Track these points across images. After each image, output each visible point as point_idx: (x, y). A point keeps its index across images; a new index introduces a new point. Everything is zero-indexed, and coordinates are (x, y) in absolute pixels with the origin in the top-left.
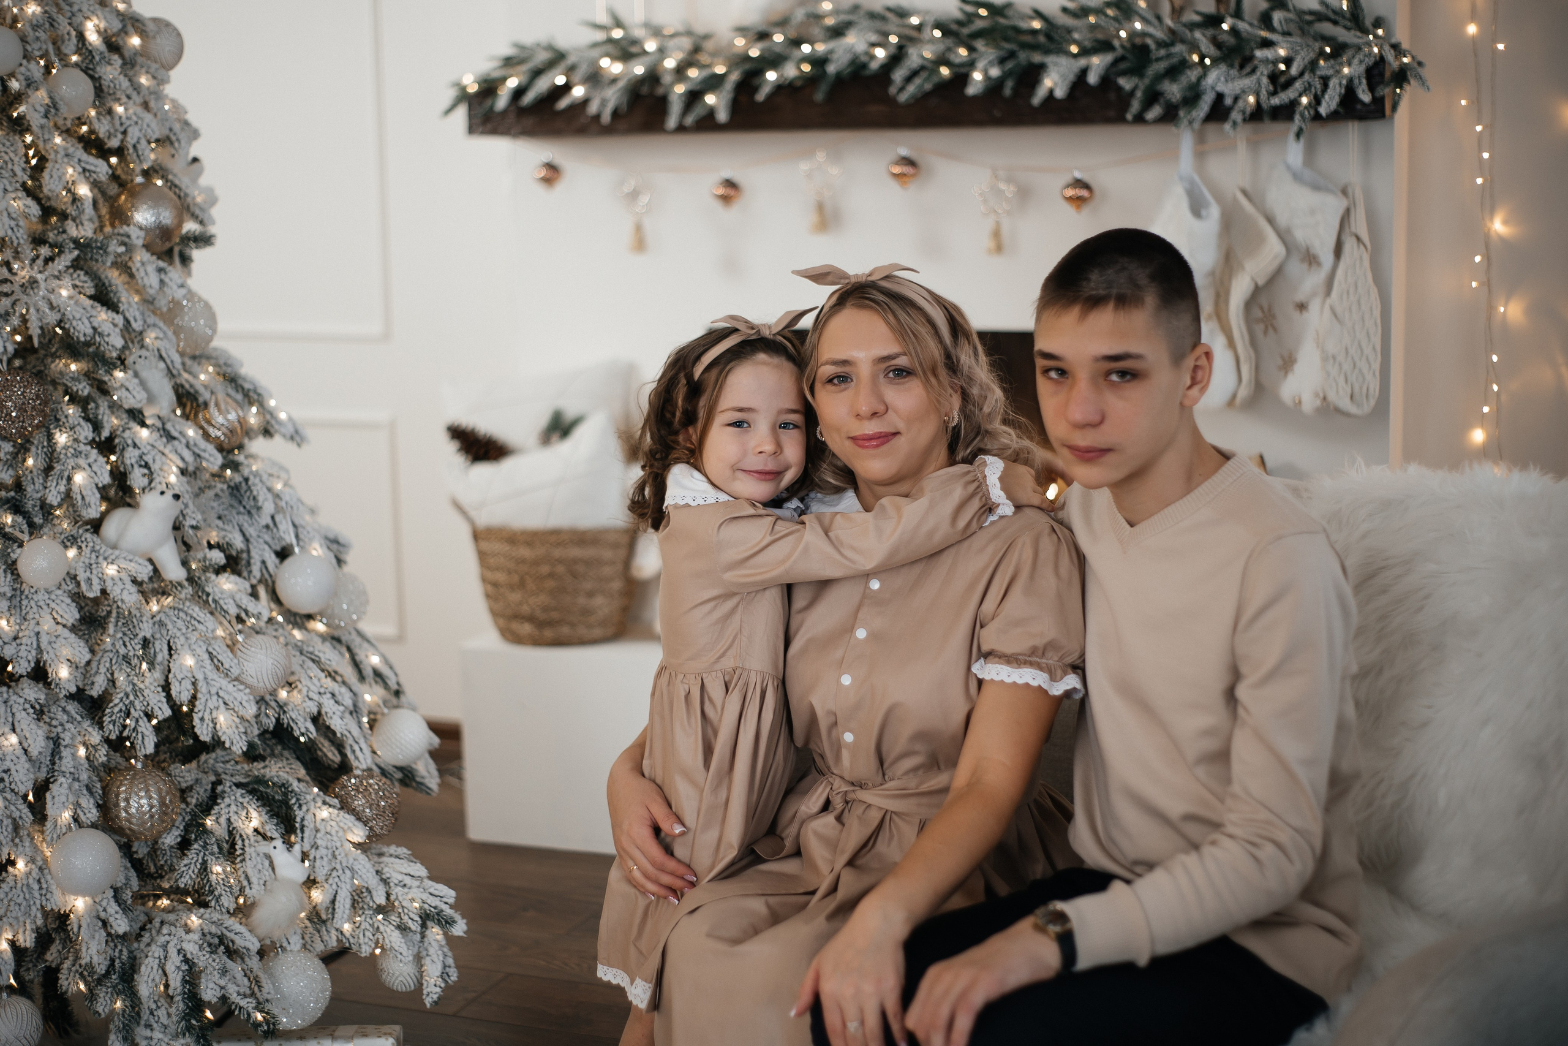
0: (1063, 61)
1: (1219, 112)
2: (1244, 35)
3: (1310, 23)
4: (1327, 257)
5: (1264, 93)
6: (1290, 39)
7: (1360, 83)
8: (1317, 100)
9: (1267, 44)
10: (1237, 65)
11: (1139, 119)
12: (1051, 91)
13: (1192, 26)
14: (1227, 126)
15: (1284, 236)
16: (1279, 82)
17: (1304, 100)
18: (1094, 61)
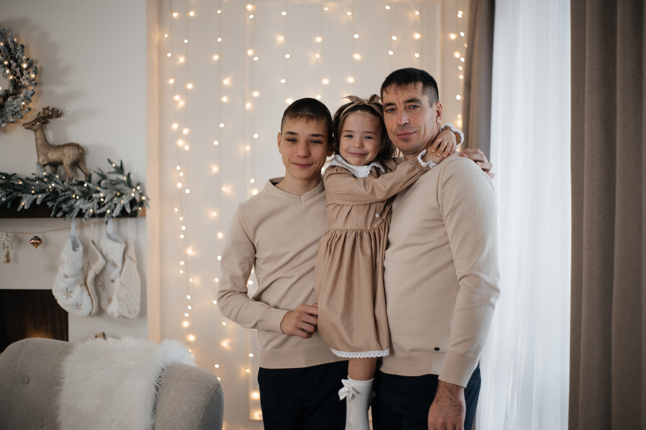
0: (28, 196)
1: (81, 214)
2: (91, 189)
3: (114, 185)
4: (119, 265)
5: (95, 209)
6: (106, 190)
7: (127, 205)
8: (112, 211)
9: (98, 192)
10: (87, 198)
11: (55, 216)
12: (24, 206)
13: (75, 185)
15: (105, 257)
16: (100, 205)
17: (108, 211)
18: (39, 196)
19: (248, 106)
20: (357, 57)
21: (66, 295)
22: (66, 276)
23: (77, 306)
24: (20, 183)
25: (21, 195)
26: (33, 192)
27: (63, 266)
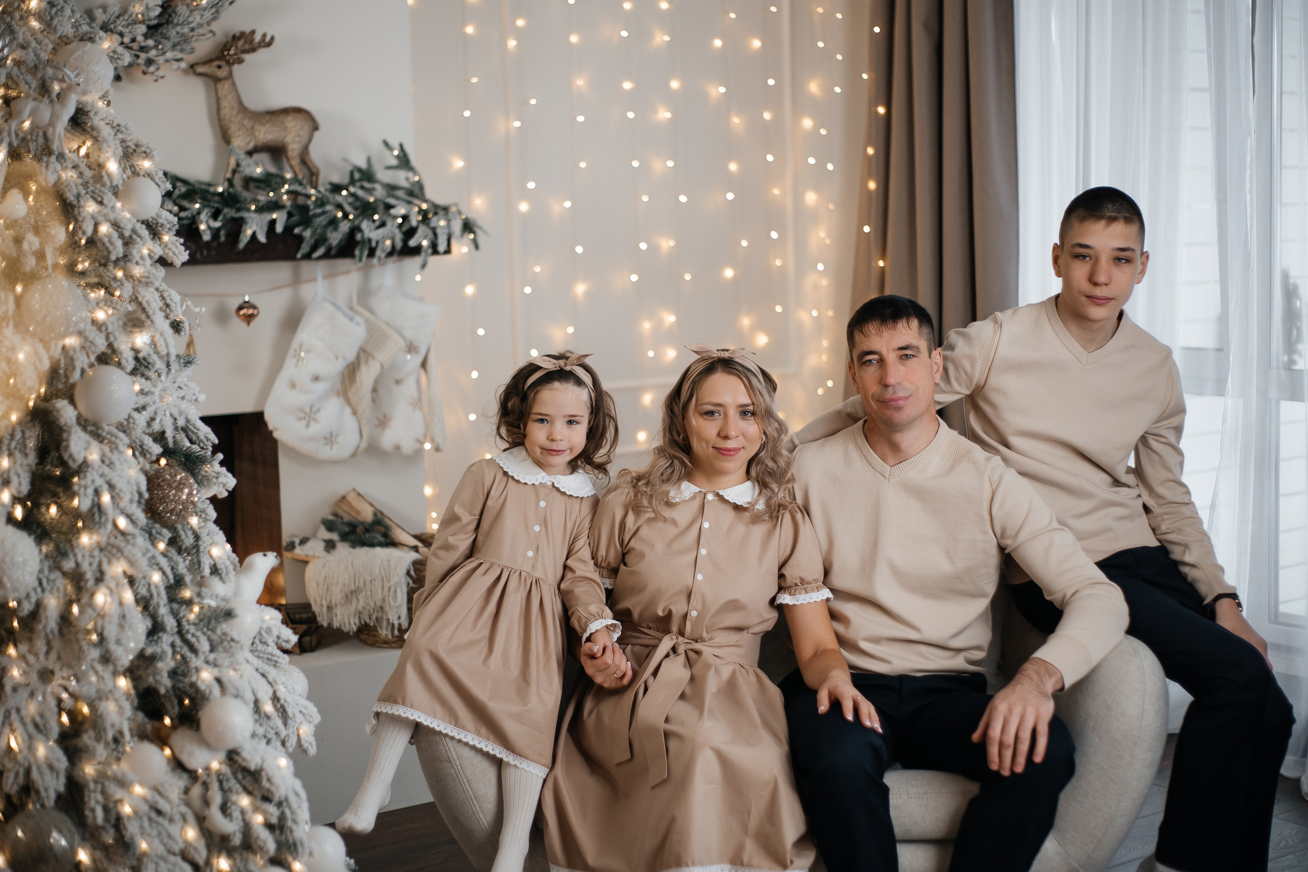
0: (252, 215)
12: (254, 235)
14: (375, 261)
18: (274, 216)
19: (512, 43)
21: (305, 418)
22: (316, 378)
23: (330, 439)
24: (220, 189)
25: (238, 215)
26: (253, 207)
27: (303, 359)
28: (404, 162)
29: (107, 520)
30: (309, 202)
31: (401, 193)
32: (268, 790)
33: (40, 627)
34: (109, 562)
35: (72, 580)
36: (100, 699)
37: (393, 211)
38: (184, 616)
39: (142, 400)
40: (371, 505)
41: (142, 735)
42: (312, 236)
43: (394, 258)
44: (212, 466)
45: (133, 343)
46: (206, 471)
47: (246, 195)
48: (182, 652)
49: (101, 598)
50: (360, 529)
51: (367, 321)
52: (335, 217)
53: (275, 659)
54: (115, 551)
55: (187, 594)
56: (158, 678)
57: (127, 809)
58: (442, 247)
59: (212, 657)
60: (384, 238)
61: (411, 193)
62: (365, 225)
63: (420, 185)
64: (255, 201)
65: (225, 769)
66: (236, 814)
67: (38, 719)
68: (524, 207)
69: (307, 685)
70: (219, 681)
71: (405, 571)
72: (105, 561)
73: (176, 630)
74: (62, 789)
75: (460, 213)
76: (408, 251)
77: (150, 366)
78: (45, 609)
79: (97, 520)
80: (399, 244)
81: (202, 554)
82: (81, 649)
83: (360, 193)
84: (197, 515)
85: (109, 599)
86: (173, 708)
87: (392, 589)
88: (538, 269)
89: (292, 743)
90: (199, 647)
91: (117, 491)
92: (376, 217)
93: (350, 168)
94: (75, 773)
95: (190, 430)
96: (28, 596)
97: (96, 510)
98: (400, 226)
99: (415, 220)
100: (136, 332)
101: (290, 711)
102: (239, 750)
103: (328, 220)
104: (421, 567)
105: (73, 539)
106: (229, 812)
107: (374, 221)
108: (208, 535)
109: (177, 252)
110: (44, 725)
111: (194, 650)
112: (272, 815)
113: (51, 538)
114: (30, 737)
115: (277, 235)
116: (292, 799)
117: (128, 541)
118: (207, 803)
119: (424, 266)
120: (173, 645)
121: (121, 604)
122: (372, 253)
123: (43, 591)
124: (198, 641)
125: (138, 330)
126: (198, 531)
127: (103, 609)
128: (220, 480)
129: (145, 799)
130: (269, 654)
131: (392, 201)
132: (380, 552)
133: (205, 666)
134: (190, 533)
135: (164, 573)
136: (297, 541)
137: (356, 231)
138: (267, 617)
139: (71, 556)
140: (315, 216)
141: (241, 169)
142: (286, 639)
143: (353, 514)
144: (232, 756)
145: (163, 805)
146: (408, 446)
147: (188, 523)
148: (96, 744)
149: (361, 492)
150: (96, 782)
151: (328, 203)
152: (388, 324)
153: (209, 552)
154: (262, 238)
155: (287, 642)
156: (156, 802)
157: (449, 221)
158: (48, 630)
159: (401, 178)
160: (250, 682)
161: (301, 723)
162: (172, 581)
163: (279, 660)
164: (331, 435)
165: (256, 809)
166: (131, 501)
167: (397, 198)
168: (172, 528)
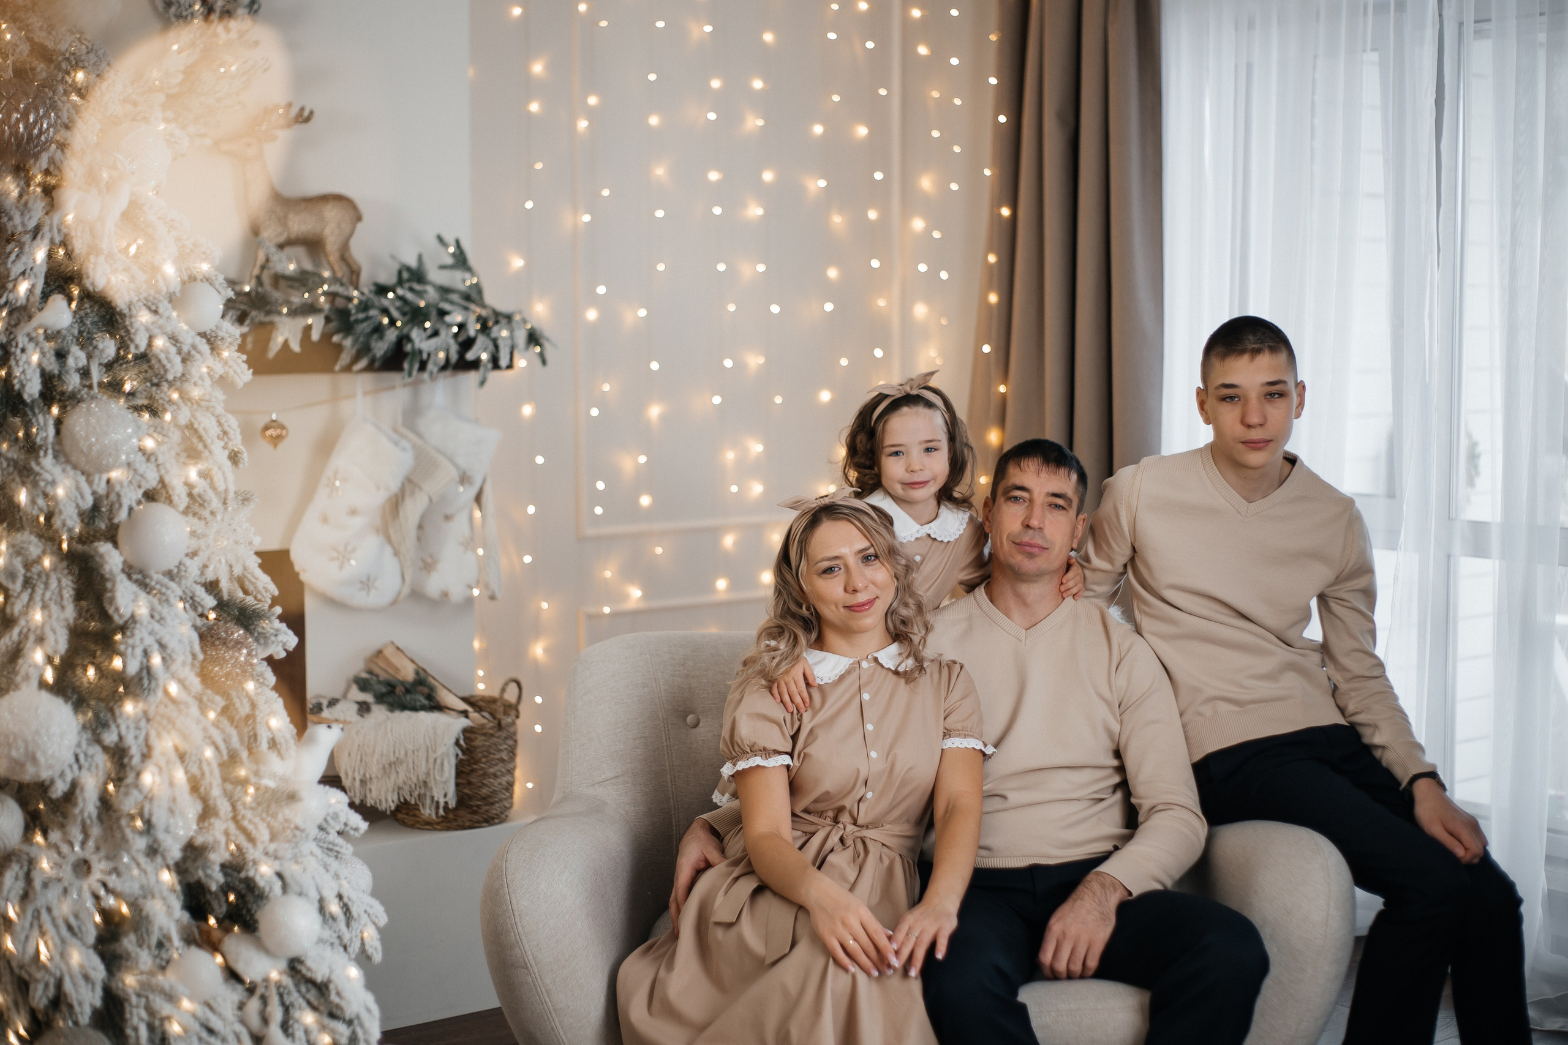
11: (348, 369)
14: (425, 376)
18: (310, 321)
19: (583, 124)
20: (768, 37)
21: (338, 559)
22: (353, 512)
23: (367, 583)
24: (247, 289)
25: (267, 319)
26: (285, 310)
27: (337, 489)
28: (461, 261)
29: (157, 685)
30: (351, 306)
31: (455, 297)
32: (338, 1006)
33: (77, 811)
34: (159, 735)
35: (113, 756)
36: (145, 897)
37: (448, 319)
38: (239, 799)
39: (194, 544)
40: (412, 661)
41: (189, 940)
42: (353, 345)
43: (448, 373)
44: (270, 622)
45: (187, 477)
46: (263, 628)
47: (276, 295)
48: (238, 842)
49: (148, 778)
50: (399, 690)
51: (414, 446)
52: (380, 324)
53: (337, 848)
54: (165, 722)
55: (242, 772)
56: (209, 872)
57: (175, 1028)
58: (504, 361)
59: (272, 847)
60: (437, 350)
61: (467, 297)
62: (415, 334)
63: (478, 288)
64: (288, 303)
65: (287, 981)
66: (299, 1034)
67: (72, 921)
68: (592, 315)
69: (371, 880)
70: (280, 875)
71: (453, 740)
72: (153, 734)
73: (231, 815)
74: (98, 1003)
75: (525, 321)
76: (463, 364)
77: (206, 504)
78: (82, 790)
79: (146, 685)
80: (454, 357)
81: (258, 726)
82: (124, 839)
83: (409, 296)
84: (253, 680)
85: (158, 779)
86: (220, 906)
87: (438, 762)
88: (606, 388)
89: (355, 947)
90: (258, 836)
91: (169, 651)
92: (428, 325)
93: (396, 267)
94: (113, 985)
95: (248, 579)
96: (62, 774)
97: (145, 673)
98: (456, 335)
99: (473, 328)
100: (190, 464)
101: (354, 910)
102: (303, 958)
103: (372, 327)
104: (472, 736)
105: (115, 707)
106: (290, 1031)
107: (425, 329)
108: (266, 703)
109: (239, 371)
110: (79, 928)
111: (251, 839)
112: (341, 1035)
113: (88, 706)
114: (63, 941)
115: (314, 344)
116: (364, 1016)
117: (180, 711)
118: (265, 1020)
119: (482, 383)
120: (227, 834)
121: (171, 784)
122: (423, 366)
123: (80, 768)
124: (256, 828)
125: (193, 462)
126: (255, 698)
127: (151, 790)
128: (280, 638)
129: (194, 1016)
130: (330, 843)
131: (446, 306)
132: (425, 718)
133: (264, 858)
134: (245, 701)
135: (217, 748)
136: (325, 703)
137: (404, 341)
138: (333, 801)
139: (113, 727)
140: (358, 321)
141: (271, 265)
142: (354, 826)
143: (390, 671)
144: (294, 966)
145: (216, 1023)
146: (457, 593)
147: (243, 689)
148: (138, 950)
149: (401, 647)
150: (139, 995)
151: (373, 307)
152: (438, 450)
153: (267, 723)
154: (296, 347)
155: (356, 829)
156: (208, 1020)
157: (512, 331)
158: (86, 815)
159: (460, 280)
160: (313, 878)
161: (365, 925)
162: (226, 757)
163: (343, 850)
164: (368, 579)
165: (323, 1028)
166: (184, 664)
167: (452, 303)
168: (226, 695)
